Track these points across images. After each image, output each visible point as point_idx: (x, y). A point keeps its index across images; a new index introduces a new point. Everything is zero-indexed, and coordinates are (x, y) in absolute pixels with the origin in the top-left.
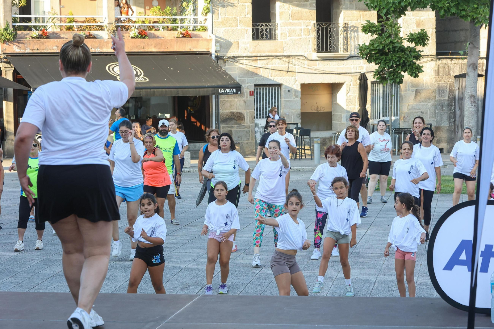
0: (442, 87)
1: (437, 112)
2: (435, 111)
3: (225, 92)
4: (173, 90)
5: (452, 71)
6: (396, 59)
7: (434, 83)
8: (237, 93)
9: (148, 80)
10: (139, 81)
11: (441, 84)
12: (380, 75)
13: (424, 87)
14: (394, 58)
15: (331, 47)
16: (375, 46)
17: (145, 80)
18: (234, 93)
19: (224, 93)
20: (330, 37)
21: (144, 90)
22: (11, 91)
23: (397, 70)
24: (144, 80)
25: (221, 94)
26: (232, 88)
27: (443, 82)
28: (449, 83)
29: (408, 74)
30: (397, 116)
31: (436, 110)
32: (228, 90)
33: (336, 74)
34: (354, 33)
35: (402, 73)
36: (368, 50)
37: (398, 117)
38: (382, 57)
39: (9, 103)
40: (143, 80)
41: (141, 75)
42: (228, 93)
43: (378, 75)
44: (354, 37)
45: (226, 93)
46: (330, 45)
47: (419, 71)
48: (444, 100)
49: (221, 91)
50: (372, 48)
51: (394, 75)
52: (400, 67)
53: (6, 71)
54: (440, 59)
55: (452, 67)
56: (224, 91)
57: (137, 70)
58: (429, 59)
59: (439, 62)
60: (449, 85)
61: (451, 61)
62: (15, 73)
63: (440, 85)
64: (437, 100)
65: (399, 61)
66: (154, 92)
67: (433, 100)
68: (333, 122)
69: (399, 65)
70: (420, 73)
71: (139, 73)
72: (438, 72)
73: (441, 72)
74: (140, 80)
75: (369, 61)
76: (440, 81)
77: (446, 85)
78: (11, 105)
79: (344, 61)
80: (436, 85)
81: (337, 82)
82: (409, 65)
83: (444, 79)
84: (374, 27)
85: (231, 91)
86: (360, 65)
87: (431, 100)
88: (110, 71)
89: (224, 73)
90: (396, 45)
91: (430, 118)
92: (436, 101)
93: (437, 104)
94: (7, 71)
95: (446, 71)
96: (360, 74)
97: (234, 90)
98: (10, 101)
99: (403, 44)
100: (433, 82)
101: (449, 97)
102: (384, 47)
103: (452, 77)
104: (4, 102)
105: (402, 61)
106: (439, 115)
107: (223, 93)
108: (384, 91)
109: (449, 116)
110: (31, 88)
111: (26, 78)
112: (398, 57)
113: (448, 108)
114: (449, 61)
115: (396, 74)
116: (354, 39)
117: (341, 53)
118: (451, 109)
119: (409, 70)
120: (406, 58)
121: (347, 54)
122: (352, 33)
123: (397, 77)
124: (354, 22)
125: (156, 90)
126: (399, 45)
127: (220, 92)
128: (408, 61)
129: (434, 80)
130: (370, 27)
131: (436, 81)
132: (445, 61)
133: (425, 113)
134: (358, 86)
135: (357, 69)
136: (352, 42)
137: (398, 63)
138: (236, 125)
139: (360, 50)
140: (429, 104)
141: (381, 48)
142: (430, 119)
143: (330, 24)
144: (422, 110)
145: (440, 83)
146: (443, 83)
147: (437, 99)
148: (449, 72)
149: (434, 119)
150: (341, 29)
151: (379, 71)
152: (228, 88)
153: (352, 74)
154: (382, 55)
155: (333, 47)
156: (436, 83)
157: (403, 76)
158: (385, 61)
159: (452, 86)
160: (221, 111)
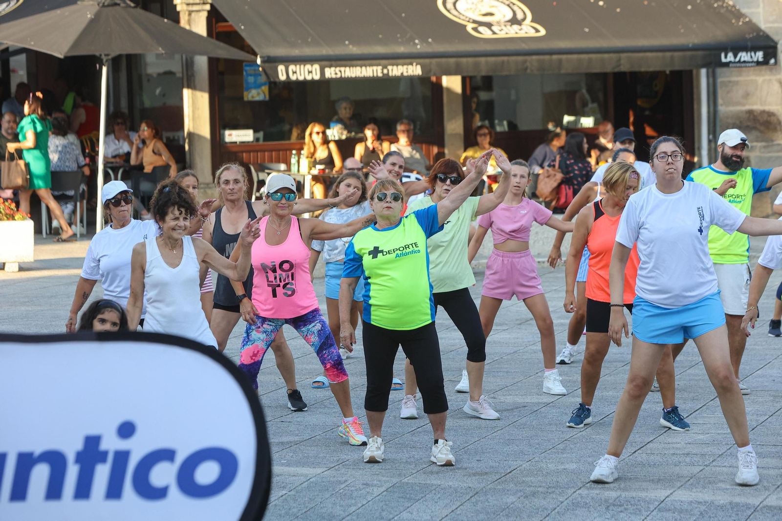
3: (737, 59)
4: (606, 56)
8: (765, 62)
9: (543, 32)
10: (522, 34)
17: (537, 31)
18: (758, 63)
19: (735, 62)
21: (534, 57)
22: (202, 63)
24: (533, 31)
25: (727, 65)
26: (755, 49)
32: (744, 56)
39: (199, 94)
40: (532, 33)
41: (524, 19)
42: (744, 62)
45: (739, 62)
49: (726, 57)
53: (190, 14)
56: (735, 57)
57: (515, 8)
62: (214, 17)
66: (560, 61)
71: (520, 16)
74: (523, 32)
78: (203, 99)
85: (751, 57)
88: (448, 11)
89: (731, 12)
94: (193, 14)
97: (760, 55)
98: (202, 90)
104: (186, 93)
107: (730, 62)
110: (255, 54)
111: (241, 28)
125: (564, 57)
127: (723, 60)
138: (759, 144)
152: (746, 49)
160: (722, 109)
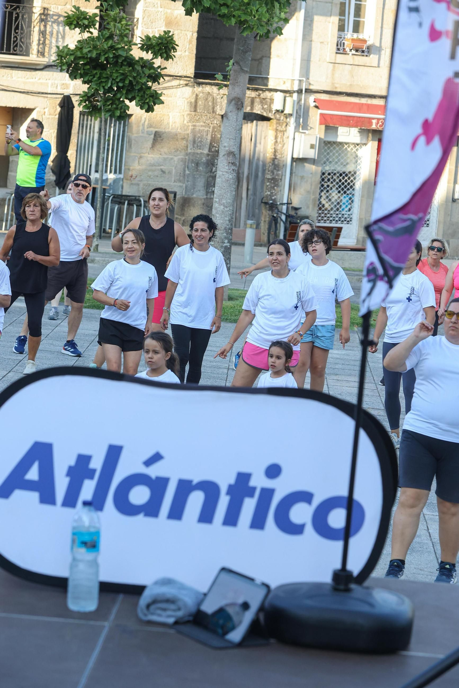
0: (200, 131)
1: (187, 172)
2: (185, 171)
5: (218, 107)
6: (117, 76)
7: (187, 124)
11: (199, 126)
12: (90, 102)
13: (169, 128)
14: (115, 75)
15: (16, 46)
16: (85, 51)
20: (17, 28)
23: (119, 96)
27: (202, 124)
28: (212, 126)
29: (137, 105)
30: (120, 173)
31: (186, 169)
33: (20, 92)
34: (58, 25)
35: (127, 102)
36: (72, 58)
37: (121, 176)
38: (95, 72)
43: (87, 102)
44: (58, 32)
46: (14, 42)
47: (156, 101)
48: (201, 153)
50: (79, 54)
51: (112, 104)
52: (124, 92)
54: (199, 84)
55: (219, 100)
58: (182, 82)
59: (198, 89)
60: (211, 130)
61: (219, 89)
63: (197, 128)
64: (190, 153)
65: (123, 80)
67: (183, 153)
68: (9, 173)
69: (123, 87)
70: (157, 105)
72: (195, 107)
73: (200, 106)
75: (73, 76)
76: (198, 121)
77: (206, 129)
79: (38, 72)
80: (190, 127)
81: (21, 105)
82: (139, 90)
83: (204, 118)
84: (85, 18)
86: (64, 82)
87: (178, 152)
90: (120, 52)
91: (175, 181)
92: (187, 154)
93: (189, 160)
95: (209, 106)
96: (62, 96)
99: (131, 53)
100: (185, 122)
101: (210, 150)
102: (99, 55)
103: (217, 116)
105: (127, 82)
106: (191, 179)
108: (100, 129)
109: (208, 181)
112: (122, 74)
113: (207, 167)
114: (215, 89)
115: (117, 102)
116: (57, 36)
117: (33, 58)
118: (212, 170)
119: (138, 99)
120: (134, 78)
121: (44, 61)
122: (55, 26)
123: (117, 109)
124: (60, 7)
126: (124, 54)
128: (138, 82)
129: (187, 119)
130: (78, 18)
131: (190, 121)
132: (208, 88)
133: (167, 172)
134: (57, 116)
135: (59, 87)
136: (54, 41)
137: (121, 85)
139: (58, 55)
140: (176, 159)
141: (94, 55)
142: (175, 183)
143: (18, 7)
144: (162, 167)
145: (197, 124)
146: (202, 126)
147: (189, 151)
148: (213, 108)
149: (181, 184)
150: (36, 17)
151: (89, 95)
153: (49, 96)
154: (95, 68)
155: (21, 46)
156: (190, 124)
157: (128, 108)
158: (99, 78)
159: (216, 131)
